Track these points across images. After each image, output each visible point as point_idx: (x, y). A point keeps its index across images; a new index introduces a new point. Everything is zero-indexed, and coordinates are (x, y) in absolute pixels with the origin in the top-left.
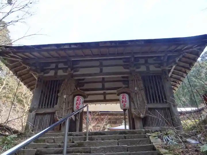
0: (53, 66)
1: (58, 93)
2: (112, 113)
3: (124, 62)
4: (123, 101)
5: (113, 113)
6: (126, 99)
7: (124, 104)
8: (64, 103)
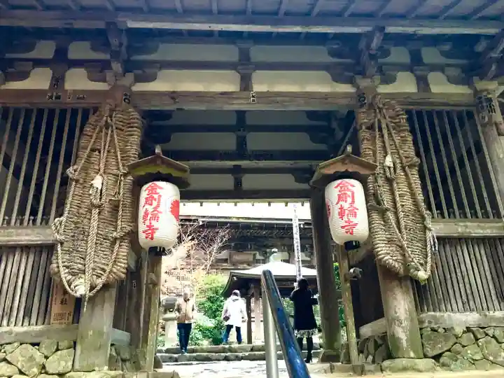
0: (45, 49)
1: (67, 164)
2: (235, 220)
3: (333, 54)
4: (341, 208)
5: (241, 220)
6: (353, 202)
7: (349, 222)
8: (95, 212)
